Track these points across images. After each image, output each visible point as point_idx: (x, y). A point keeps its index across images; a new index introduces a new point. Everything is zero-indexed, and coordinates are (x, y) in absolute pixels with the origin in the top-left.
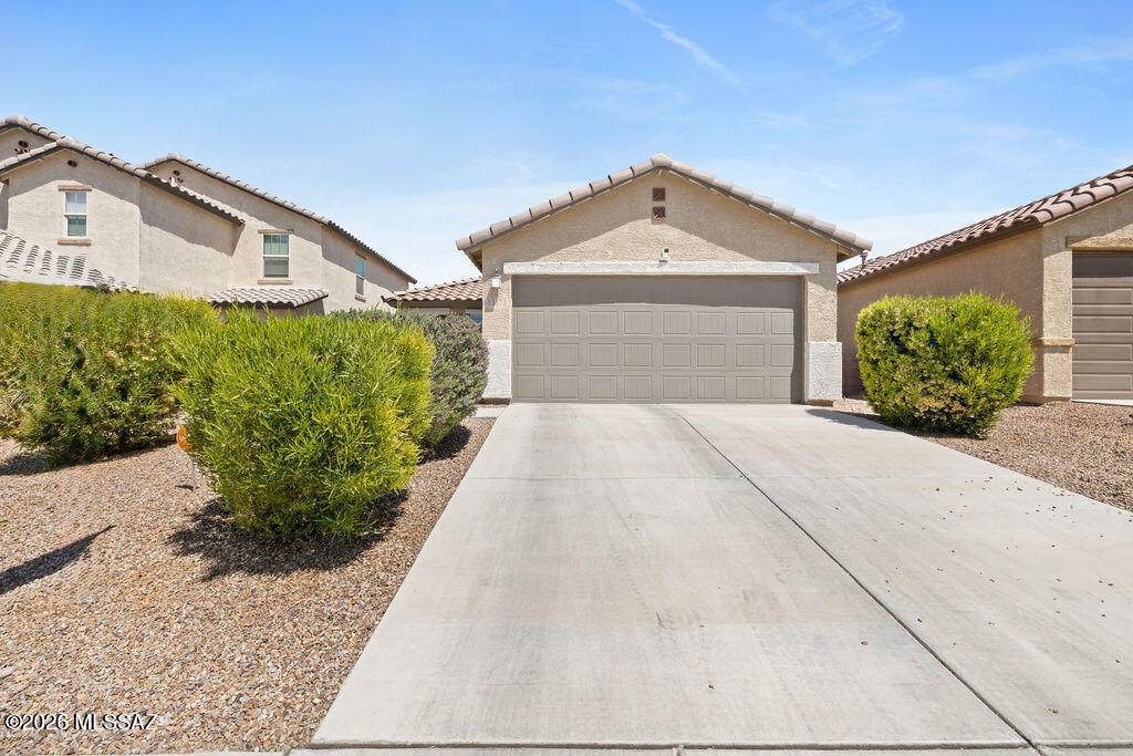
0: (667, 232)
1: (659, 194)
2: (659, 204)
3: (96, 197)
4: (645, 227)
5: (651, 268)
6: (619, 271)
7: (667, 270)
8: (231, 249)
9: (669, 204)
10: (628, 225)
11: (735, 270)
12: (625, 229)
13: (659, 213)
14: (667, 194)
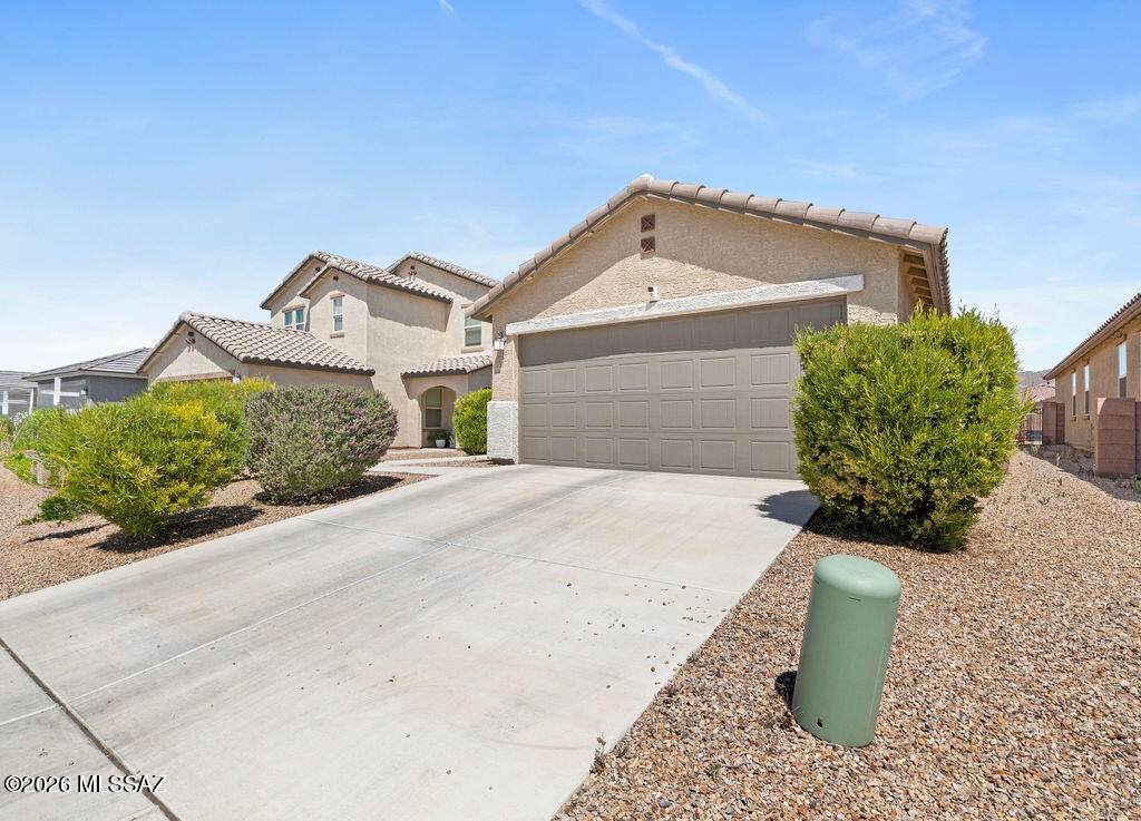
0: (659, 266)
1: (648, 223)
2: (648, 235)
3: (348, 300)
4: (635, 264)
5: (638, 312)
6: (606, 320)
7: (656, 312)
8: (443, 326)
9: (660, 233)
10: (615, 266)
11: (736, 302)
12: (613, 271)
13: (648, 245)
14: (658, 220)
